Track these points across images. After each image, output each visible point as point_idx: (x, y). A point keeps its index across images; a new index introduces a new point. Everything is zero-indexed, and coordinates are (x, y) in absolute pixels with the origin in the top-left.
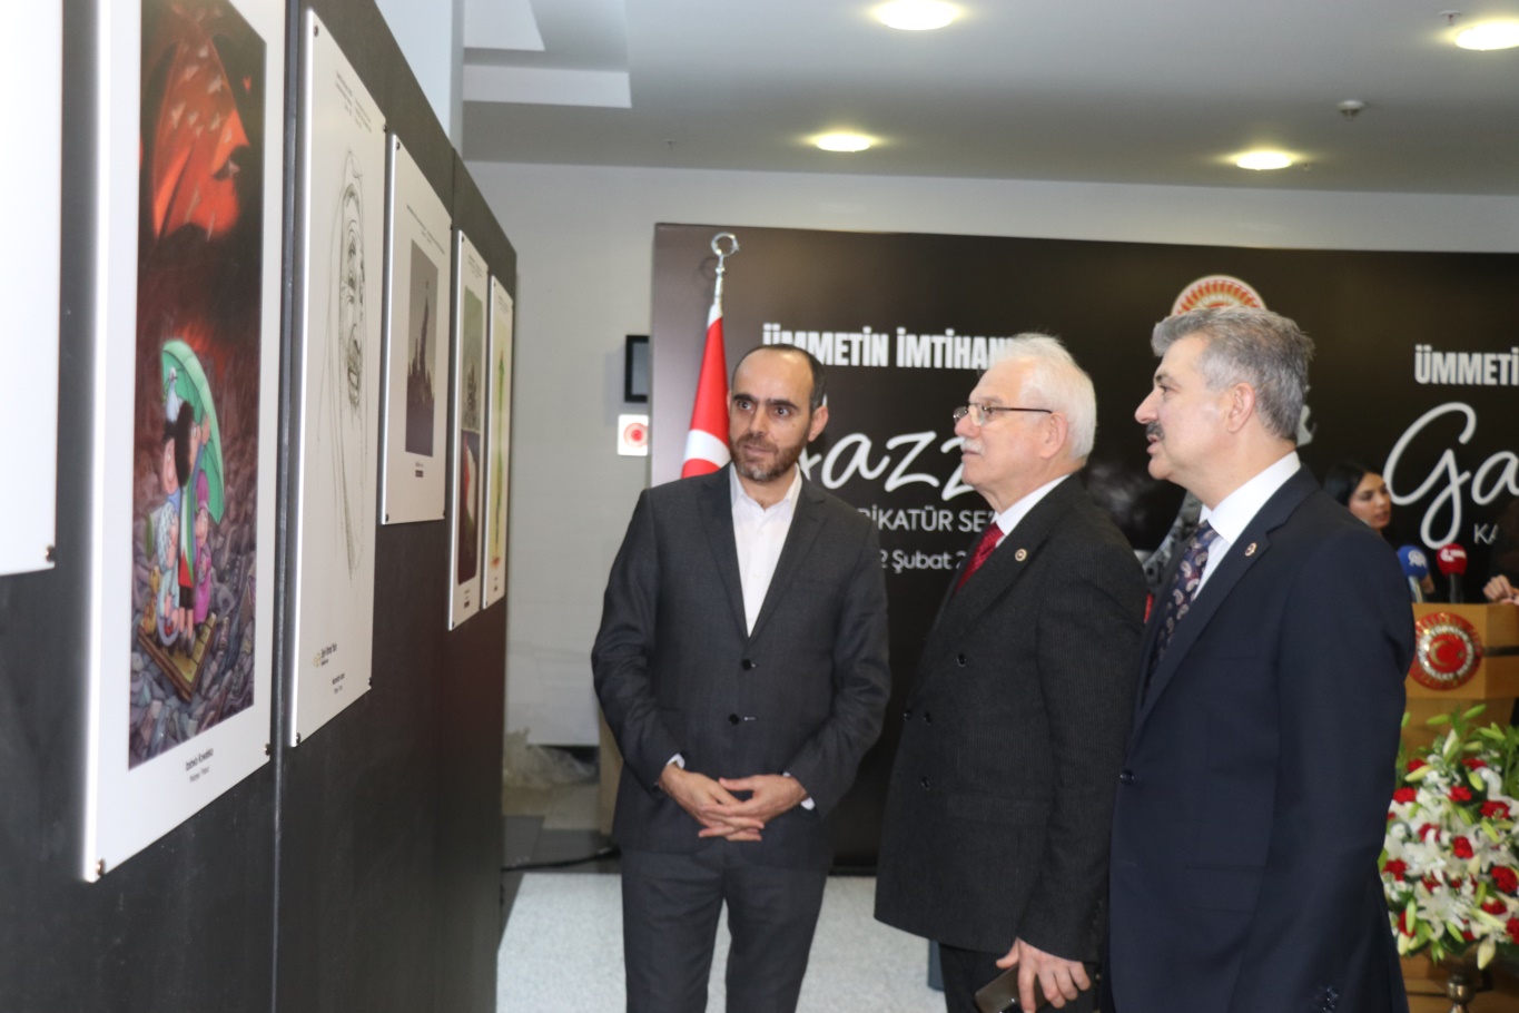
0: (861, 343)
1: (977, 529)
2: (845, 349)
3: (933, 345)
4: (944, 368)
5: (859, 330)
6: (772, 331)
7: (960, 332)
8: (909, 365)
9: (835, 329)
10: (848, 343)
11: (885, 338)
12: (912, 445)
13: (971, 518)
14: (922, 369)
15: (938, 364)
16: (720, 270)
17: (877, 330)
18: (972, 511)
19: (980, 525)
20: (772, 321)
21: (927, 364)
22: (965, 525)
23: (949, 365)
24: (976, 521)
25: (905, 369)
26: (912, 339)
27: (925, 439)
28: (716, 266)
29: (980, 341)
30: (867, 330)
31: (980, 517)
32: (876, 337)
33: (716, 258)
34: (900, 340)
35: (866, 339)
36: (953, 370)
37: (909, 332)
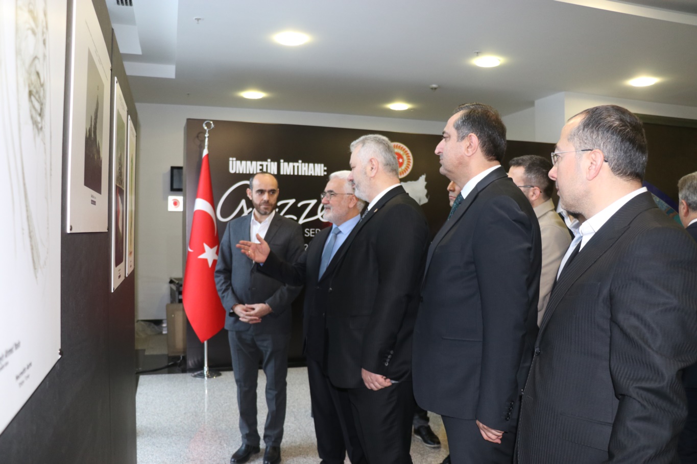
0: (267, 166)
1: (311, 236)
2: (261, 167)
3: (294, 166)
4: (298, 175)
5: (266, 160)
6: (233, 161)
7: (304, 161)
8: (285, 174)
9: (257, 160)
10: (262, 165)
11: (276, 163)
12: (287, 204)
13: (309, 232)
14: (290, 175)
15: (296, 174)
16: (207, 135)
17: (273, 160)
18: (310, 229)
19: (313, 234)
20: (233, 157)
21: (292, 174)
22: (307, 234)
23: (300, 174)
24: (311, 232)
25: (283, 175)
26: (286, 164)
27: (292, 201)
28: (205, 133)
29: (311, 165)
30: (269, 160)
31: (312, 231)
32: (272, 163)
33: (205, 130)
34: (282, 164)
35: (269, 164)
36: (301, 176)
37: (285, 161)
